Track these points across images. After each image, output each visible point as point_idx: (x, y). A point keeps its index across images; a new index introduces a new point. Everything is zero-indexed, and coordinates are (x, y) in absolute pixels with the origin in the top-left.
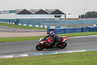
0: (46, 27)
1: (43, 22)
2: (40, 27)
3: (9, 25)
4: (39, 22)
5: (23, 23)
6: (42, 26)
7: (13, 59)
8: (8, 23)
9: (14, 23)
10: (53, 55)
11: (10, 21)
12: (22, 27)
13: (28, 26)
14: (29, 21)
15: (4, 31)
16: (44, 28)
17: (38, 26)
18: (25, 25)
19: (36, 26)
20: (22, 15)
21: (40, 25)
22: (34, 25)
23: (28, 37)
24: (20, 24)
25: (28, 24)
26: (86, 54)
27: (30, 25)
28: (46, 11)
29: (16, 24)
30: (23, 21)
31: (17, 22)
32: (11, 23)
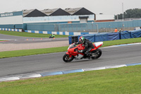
0: (67, 33)
1: (63, 26)
2: (58, 34)
3: (14, 33)
4: (56, 26)
5: (33, 30)
6: (61, 33)
7: (20, 82)
8: (13, 30)
9: (20, 30)
10: (78, 74)
11: (14, 27)
12: (33, 35)
13: (41, 33)
14: (42, 27)
15: (7, 42)
16: (64, 35)
17: (55, 33)
18: (37, 32)
19: (53, 33)
20: (31, 18)
21: (58, 31)
22: (50, 31)
24: (30, 31)
25: (41, 31)
26: (126, 71)
27: (44, 32)
28: (67, 11)
29: (23, 31)
30: (34, 26)
31: (25, 28)
32: (16, 30)
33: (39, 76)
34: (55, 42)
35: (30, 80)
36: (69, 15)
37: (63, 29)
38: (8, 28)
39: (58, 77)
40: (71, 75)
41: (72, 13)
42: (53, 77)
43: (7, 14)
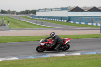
0: (99, 25)
1: (96, 20)
2: (92, 25)
3: (61, 23)
4: (91, 20)
5: (75, 21)
6: (95, 24)
8: (60, 20)
9: (65, 21)
11: (61, 18)
12: (74, 25)
13: (80, 24)
14: (81, 19)
16: (97, 26)
17: (90, 24)
18: (77, 23)
19: (89, 24)
20: (74, 13)
21: (92, 23)
23: (81, 35)
24: (72, 22)
25: (80, 22)
27: (82, 23)
28: (100, 9)
29: (67, 21)
31: (69, 19)
32: (63, 21)
33: (79, 54)
34: (90, 31)
35: (73, 56)
39: (93, 55)
42: (89, 56)
43: (56, 9)
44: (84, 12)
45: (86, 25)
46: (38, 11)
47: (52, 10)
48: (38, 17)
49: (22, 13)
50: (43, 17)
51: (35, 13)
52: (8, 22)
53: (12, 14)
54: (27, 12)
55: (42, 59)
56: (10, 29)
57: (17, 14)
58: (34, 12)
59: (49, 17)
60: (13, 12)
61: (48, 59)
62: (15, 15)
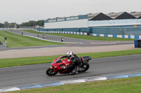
1: (128, 30)
2: (123, 37)
3: (80, 37)
4: (122, 30)
5: (98, 33)
6: (126, 37)
7: (86, 85)
8: (78, 33)
9: (86, 34)
11: (80, 30)
12: (98, 38)
13: (106, 37)
14: (107, 30)
15: (72, 45)
16: (129, 39)
17: (120, 36)
18: (102, 35)
19: (118, 36)
20: (97, 21)
21: (123, 34)
22: (115, 35)
23: (107, 53)
24: (95, 35)
25: (106, 34)
27: (109, 36)
28: (132, 14)
29: (88, 34)
30: (99, 30)
31: (90, 31)
32: (82, 33)
33: (105, 78)
35: (96, 82)
36: (135, 18)
37: (128, 32)
38: (73, 32)
39: (124, 80)
40: (137, 78)
41: (137, 17)
43: (72, 18)
44: (111, 21)
45: (115, 38)
46: (47, 21)
47: (65, 19)
48: (48, 30)
49: (25, 25)
50: (55, 30)
51: (43, 25)
52: (6, 39)
53: (11, 27)
54: (32, 24)
55: (54, 88)
56: (8, 48)
57: (18, 26)
58: (41, 23)
59: (62, 30)
60: (13, 25)
61: (61, 87)
62: (15, 29)
